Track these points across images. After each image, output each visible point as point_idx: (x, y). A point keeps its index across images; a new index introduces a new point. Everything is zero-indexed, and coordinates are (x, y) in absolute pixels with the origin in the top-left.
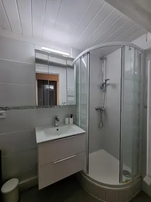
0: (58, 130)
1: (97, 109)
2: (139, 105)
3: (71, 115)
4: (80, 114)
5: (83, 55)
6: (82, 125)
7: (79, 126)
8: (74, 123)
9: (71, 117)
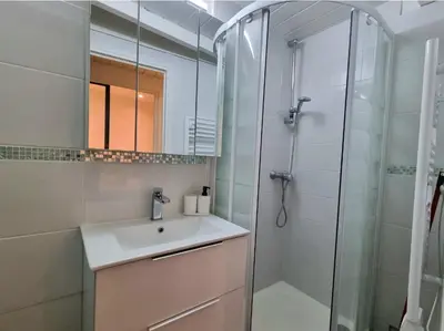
0: (161, 230)
1: (273, 177)
2: (377, 164)
3: (205, 188)
4: (231, 184)
5: (251, 15)
6: (237, 215)
7: (226, 218)
8: (211, 212)
9: (205, 194)
